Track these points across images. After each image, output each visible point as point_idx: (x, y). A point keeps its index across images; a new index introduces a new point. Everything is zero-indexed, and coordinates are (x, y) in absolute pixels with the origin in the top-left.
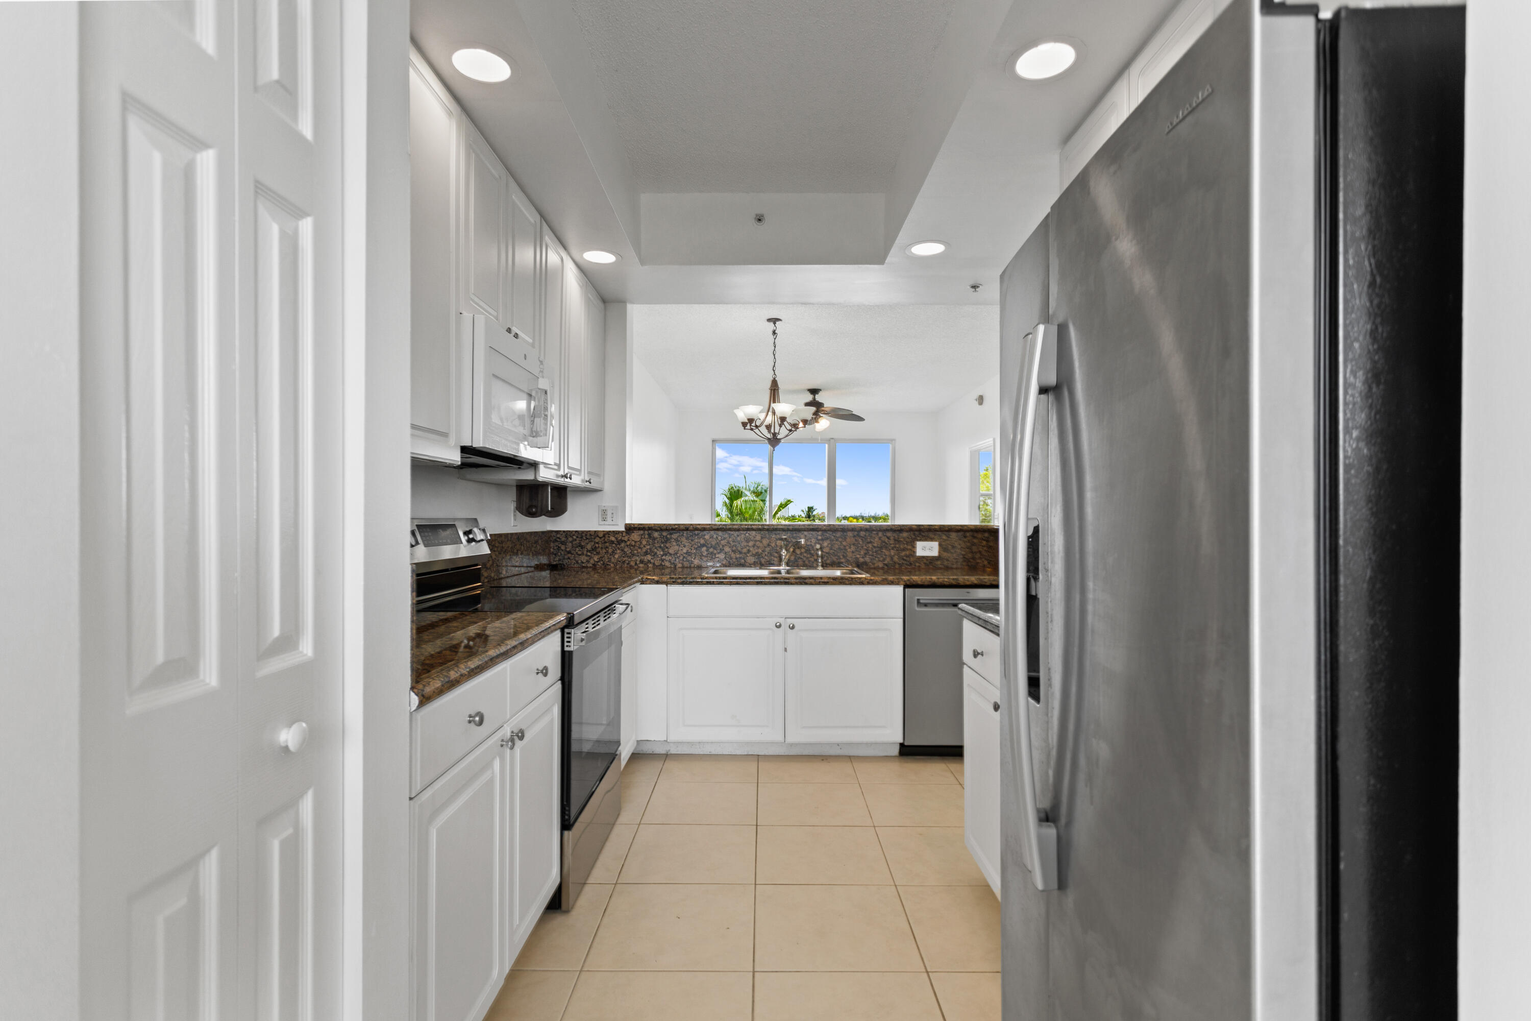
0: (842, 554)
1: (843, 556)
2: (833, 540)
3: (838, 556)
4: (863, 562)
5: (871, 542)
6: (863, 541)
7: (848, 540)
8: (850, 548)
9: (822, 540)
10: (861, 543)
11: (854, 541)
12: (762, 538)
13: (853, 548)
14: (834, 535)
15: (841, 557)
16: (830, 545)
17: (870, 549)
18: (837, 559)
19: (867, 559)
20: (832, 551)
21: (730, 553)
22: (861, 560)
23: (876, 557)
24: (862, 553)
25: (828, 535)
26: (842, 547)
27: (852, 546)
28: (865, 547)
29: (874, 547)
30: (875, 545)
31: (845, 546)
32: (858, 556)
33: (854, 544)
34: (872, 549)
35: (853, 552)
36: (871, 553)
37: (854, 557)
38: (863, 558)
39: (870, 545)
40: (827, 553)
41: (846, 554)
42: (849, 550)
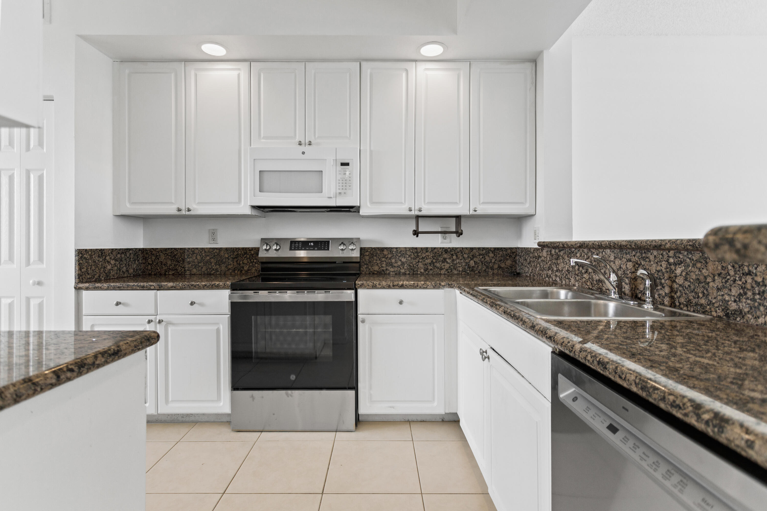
0: (702, 289)
1: (703, 292)
2: (688, 266)
3: (696, 293)
4: (735, 310)
5: (749, 273)
6: (735, 271)
7: (711, 266)
8: (714, 281)
9: (675, 264)
10: (732, 273)
11: (720, 268)
12: (615, 258)
13: (719, 282)
14: (690, 256)
15: (701, 295)
16: (684, 274)
17: (749, 286)
18: (694, 298)
19: (744, 306)
20: (686, 282)
21: (592, 274)
22: (733, 306)
23: (760, 304)
24: (735, 291)
25: (681, 256)
26: (702, 278)
27: (716, 278)
28: (740, 283)
29: (758, 284)
30: (759, 279)
31: (705, 277)
32: (727, 298)
33: (719, 275)
34: (752, 287)
35: (718, 289)
36: (749, 294)
37: (719, 298)
38: (735, 301)
39: (749, 279)
40: (680, 285)
41: (707, 290)
42: (711, 284)
